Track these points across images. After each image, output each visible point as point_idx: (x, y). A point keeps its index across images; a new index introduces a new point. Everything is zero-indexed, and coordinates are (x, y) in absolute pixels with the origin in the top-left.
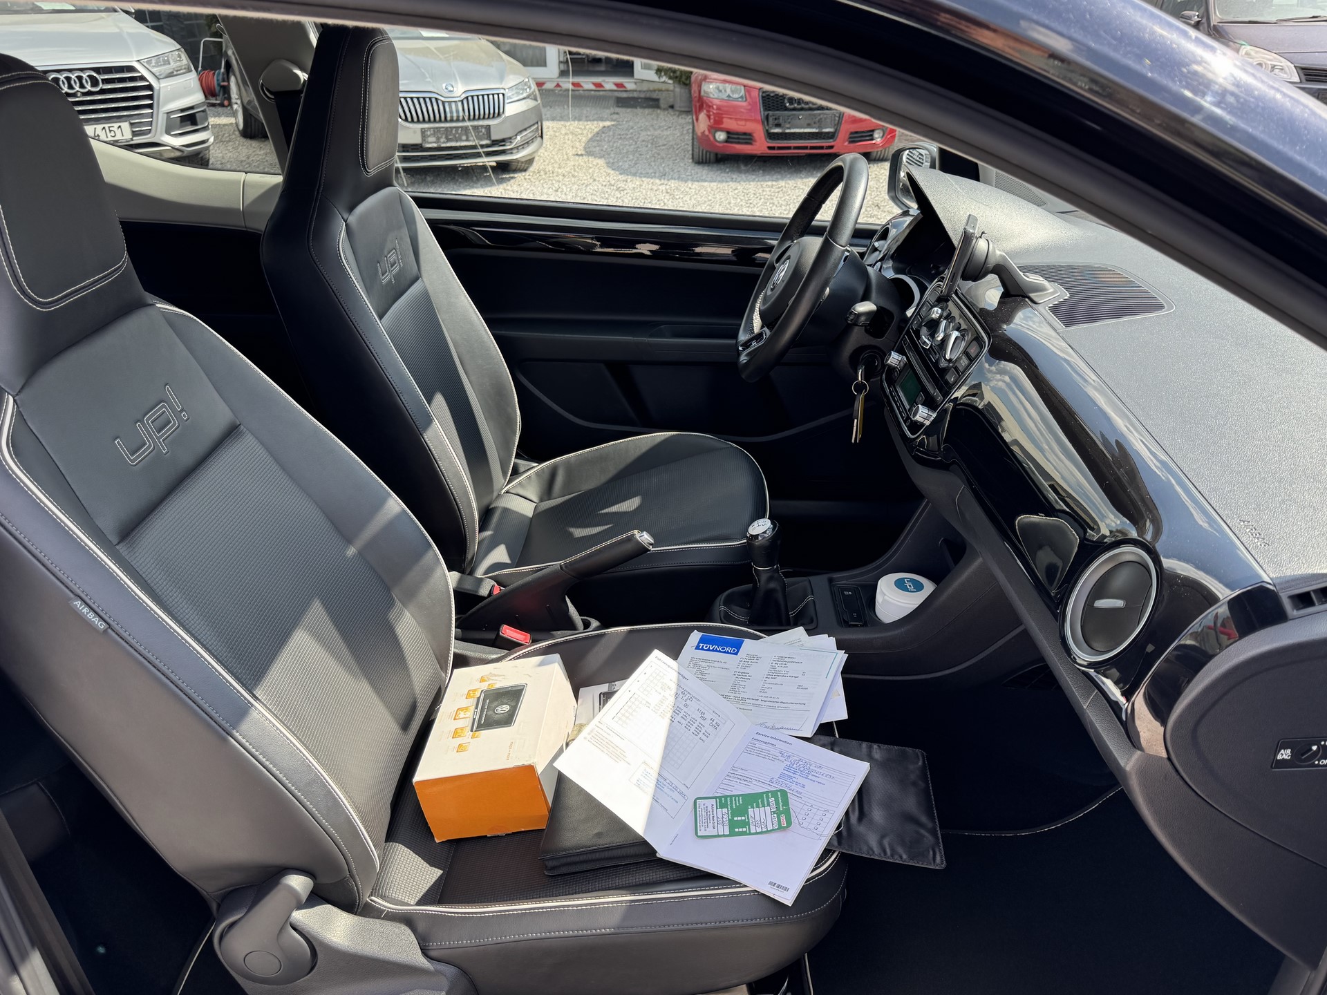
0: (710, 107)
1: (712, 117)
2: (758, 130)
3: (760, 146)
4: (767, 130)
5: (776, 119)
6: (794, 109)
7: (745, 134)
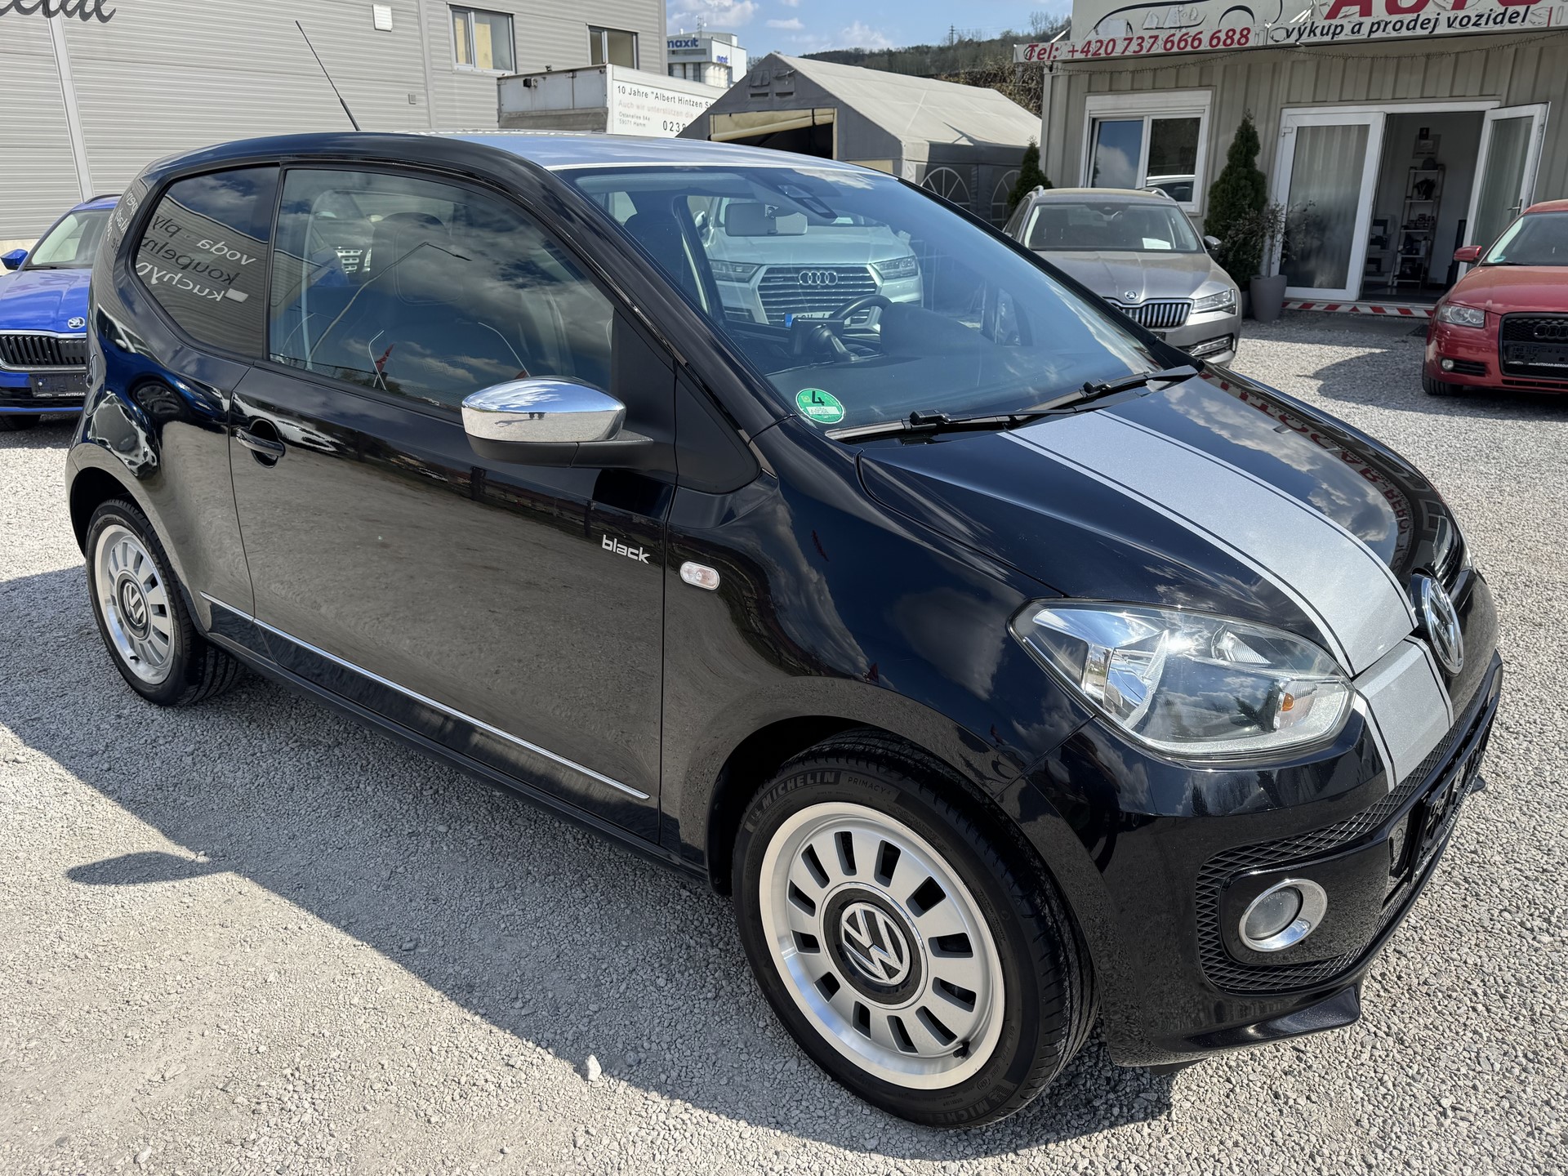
0: (1443, 332)
1: (1443, 344)
2: (1493, 360)
3: (1495, 378)
4: (1504, 361)
5: (1518, 350)
6: (1546, 340)
7: (1477, 363)
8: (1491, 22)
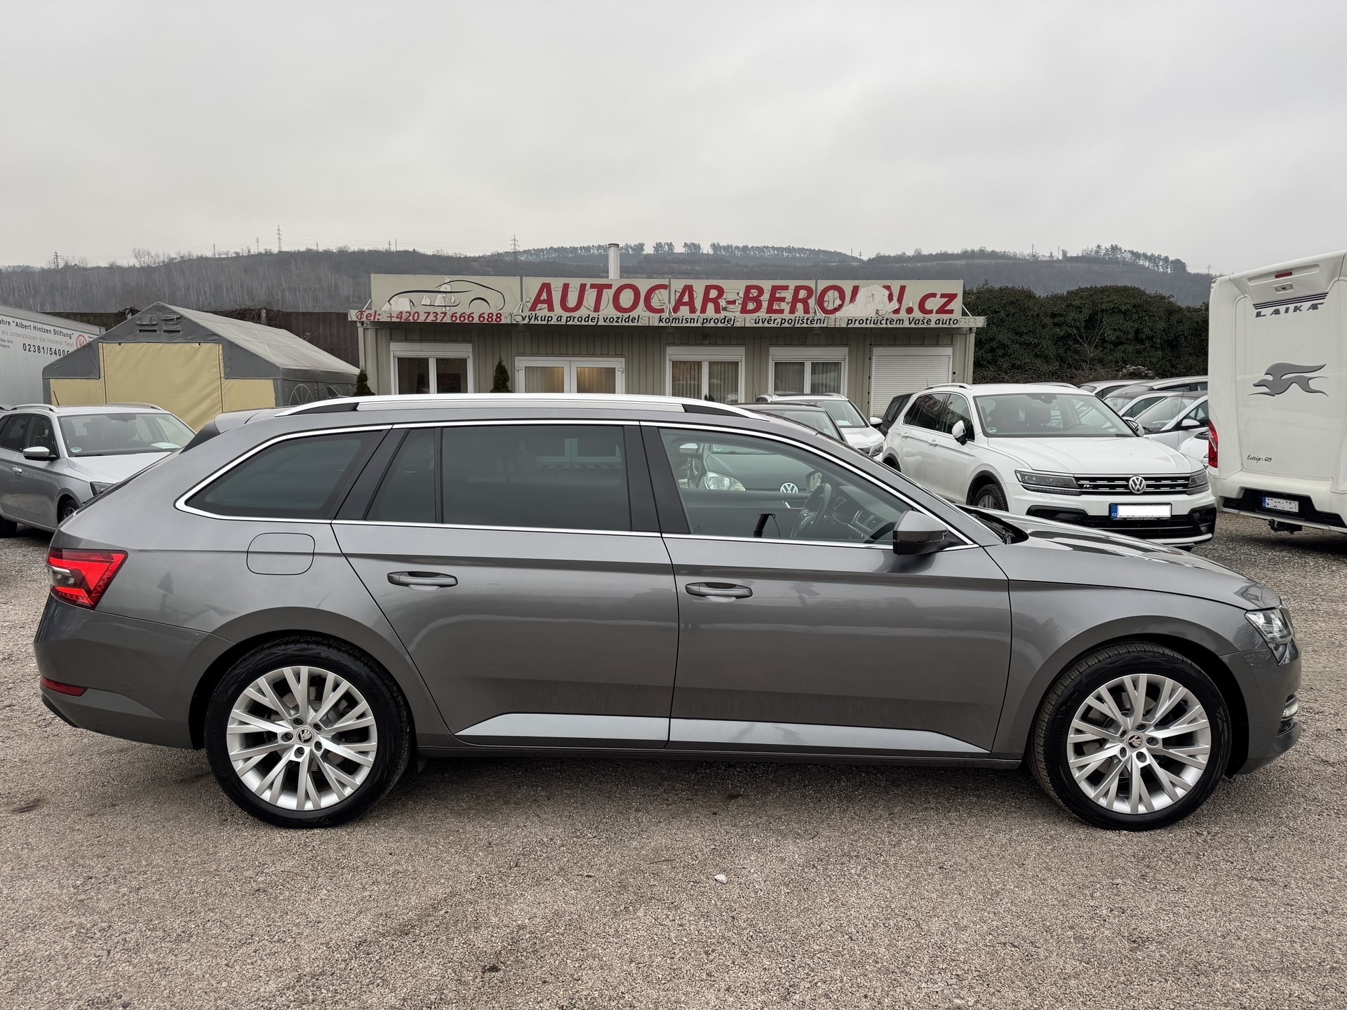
8: (623, 321)
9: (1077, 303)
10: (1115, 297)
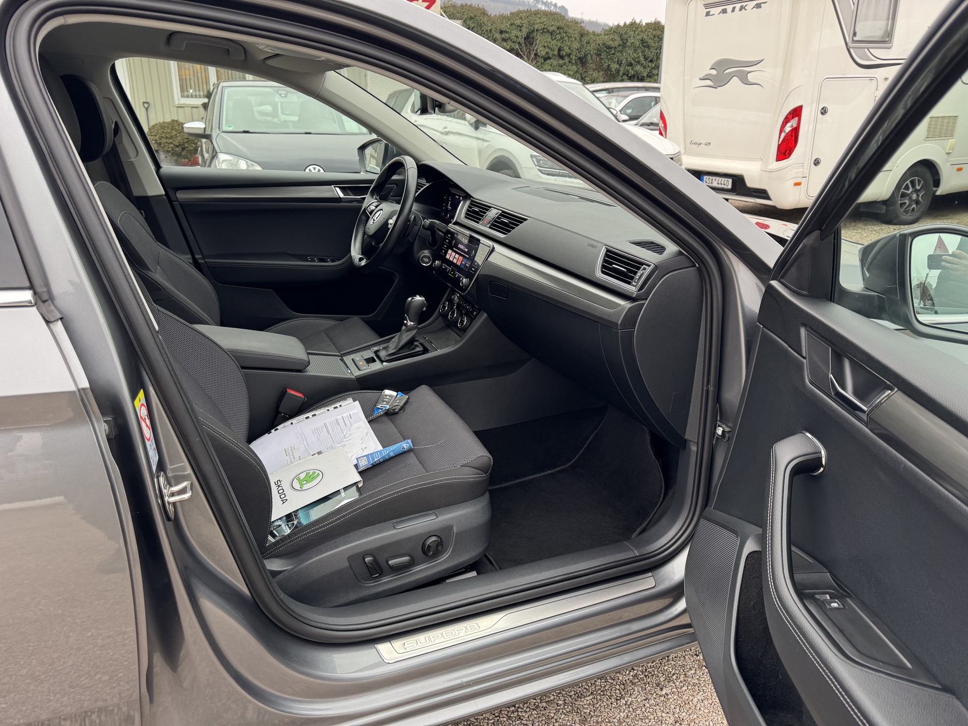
9: (518, 22)
10: (544, 20)
